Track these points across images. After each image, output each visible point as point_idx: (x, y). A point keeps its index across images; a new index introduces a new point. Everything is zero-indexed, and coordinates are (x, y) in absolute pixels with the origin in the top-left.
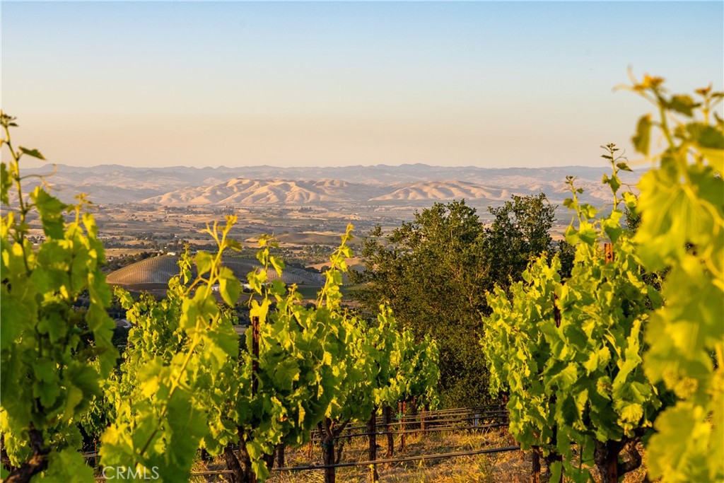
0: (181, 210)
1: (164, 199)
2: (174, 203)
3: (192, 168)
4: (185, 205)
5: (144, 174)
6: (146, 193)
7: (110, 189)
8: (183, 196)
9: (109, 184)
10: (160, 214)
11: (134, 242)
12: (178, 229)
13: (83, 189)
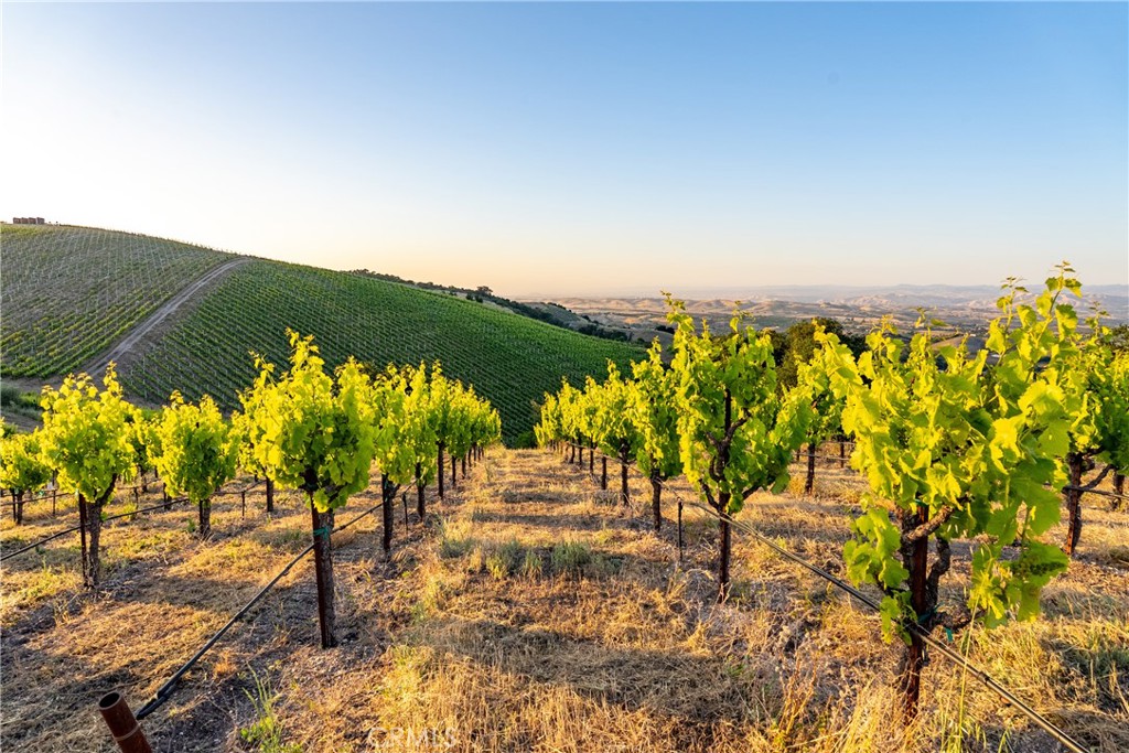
0: (982, 310)
1: (972, 304)
2: (978, 306)
3: (992, 287)
4: (985, 308)
5: (959, 290)
6: (960, 301)
7: (937, 298)
8: (984, 302)
9: (937, 295)
10: (968, 312)
11: (950, 327)
12: (979, 321)
13: (920, 298)
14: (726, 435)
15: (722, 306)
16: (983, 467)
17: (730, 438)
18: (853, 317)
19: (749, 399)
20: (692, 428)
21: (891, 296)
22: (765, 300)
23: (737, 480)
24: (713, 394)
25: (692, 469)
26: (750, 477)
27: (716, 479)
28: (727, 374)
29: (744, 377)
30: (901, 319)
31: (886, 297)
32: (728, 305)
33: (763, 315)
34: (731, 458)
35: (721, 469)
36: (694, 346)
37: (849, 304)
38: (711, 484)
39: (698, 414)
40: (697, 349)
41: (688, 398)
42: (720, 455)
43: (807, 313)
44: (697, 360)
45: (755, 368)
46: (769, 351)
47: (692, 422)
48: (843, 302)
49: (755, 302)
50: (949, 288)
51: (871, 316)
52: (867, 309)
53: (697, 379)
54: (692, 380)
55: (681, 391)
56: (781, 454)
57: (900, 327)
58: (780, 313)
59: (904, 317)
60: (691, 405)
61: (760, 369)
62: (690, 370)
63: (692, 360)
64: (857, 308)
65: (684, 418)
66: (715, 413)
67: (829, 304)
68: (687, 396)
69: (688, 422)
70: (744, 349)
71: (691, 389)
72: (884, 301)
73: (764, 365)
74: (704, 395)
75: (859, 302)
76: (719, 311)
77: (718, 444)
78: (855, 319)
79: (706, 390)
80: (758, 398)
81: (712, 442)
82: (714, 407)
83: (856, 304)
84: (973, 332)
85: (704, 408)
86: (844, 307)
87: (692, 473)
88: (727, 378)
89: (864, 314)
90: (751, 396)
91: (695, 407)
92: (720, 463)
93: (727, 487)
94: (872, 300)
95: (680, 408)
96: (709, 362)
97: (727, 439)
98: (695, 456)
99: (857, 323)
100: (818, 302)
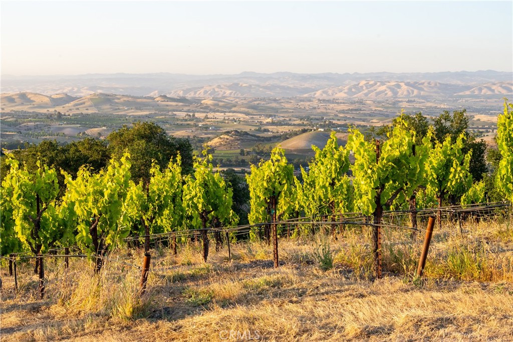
0: (329, 101)
1: (318, 94)
2: (325, 97)
3: (337, 74)
4: (331, 98)
5: (305, 78)
6: (306, 90)
7: (283, 87)
8: (330, 92)
9: (282, 84)
10: (315, 104)
11: (298, 122)
12: (326, 114)
13: (266, 88)
14: (38, 216)
15: (30, 101)
16: (102, 205)
17: (40, 217)
18: (194, 112)
19: (47, 198)
20: (21, 214)
21: (235, 87)
22: (85, 93)
23: (45, 237)
24: (30, 197)
25: (22, 234)
26: (51, 234)
27: (34, 239)
28: (36, 187)
29: (45, 188)
30: (247, 114)
31: (230, 87)
32: (37, 100)
33: (85, 112)
34: (41, 227)
35: (36, 233)
36: (20, 174)
37: (189, 96)
38: (31, 241)
39: (23, 207)
40: (21, 176)
41: (18, 200)
42: (36, 226)
43: (140, 109)
44: (22, 181)
45: (49, 183)
46: (55, 175)
47: (21, 211)
48: (181, 94)
49: (74, 96)
50: (294, 76)
51: (215, 111)
52: (208, 102)
53: (22, 190)
54: (20, 191)
55: (15, 196)
56: (65, 223)
57: (246, 123)
58: (106, 109)
59: (250, 111)
60: (19, 203)
61: (51, 183)
62: (18, 186)
63: (19, 181)
64: (197, 101)
65: (17, 210)
66: (32, 206)
67: (165, 97)
68: (18, 199)
69: (19, 211)
70: (44, 174)
71: (20, 196)
72: (228, 92)
73: (53, 182)
74: (26, 198)
75: (200, 94)
76: (26, 108)
77: (34, 221)
78: (197, 115)
79: (27, 195)
80: (51, 197)
81: (31, 220)
82: (31, 203)
83: (197, 95)
84: (321, 126)
85: (26, 204)
86: (182, 100)
87: (22, 236)
88: (36, 189)
89: (206, 109)
90: (48, 196)
91: (22, 204)
92: (36, 230)
93: (40, 241)
94: (214, 91)
95: (14, 206)
96: (28, 181)
97: (38, 218)
98: (23, 228)
99: (199, 120)
100: (152, 94)
